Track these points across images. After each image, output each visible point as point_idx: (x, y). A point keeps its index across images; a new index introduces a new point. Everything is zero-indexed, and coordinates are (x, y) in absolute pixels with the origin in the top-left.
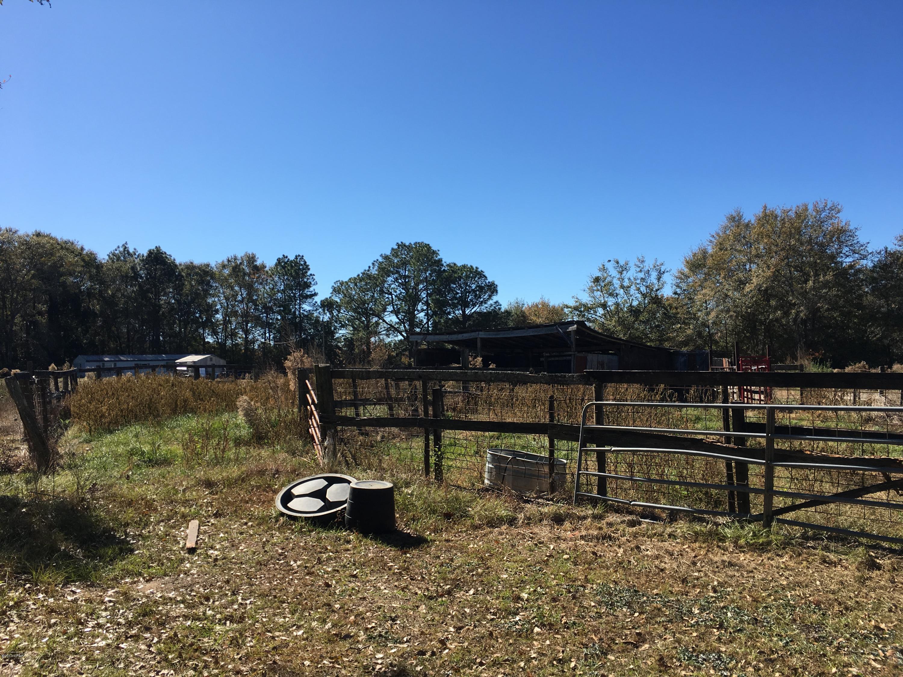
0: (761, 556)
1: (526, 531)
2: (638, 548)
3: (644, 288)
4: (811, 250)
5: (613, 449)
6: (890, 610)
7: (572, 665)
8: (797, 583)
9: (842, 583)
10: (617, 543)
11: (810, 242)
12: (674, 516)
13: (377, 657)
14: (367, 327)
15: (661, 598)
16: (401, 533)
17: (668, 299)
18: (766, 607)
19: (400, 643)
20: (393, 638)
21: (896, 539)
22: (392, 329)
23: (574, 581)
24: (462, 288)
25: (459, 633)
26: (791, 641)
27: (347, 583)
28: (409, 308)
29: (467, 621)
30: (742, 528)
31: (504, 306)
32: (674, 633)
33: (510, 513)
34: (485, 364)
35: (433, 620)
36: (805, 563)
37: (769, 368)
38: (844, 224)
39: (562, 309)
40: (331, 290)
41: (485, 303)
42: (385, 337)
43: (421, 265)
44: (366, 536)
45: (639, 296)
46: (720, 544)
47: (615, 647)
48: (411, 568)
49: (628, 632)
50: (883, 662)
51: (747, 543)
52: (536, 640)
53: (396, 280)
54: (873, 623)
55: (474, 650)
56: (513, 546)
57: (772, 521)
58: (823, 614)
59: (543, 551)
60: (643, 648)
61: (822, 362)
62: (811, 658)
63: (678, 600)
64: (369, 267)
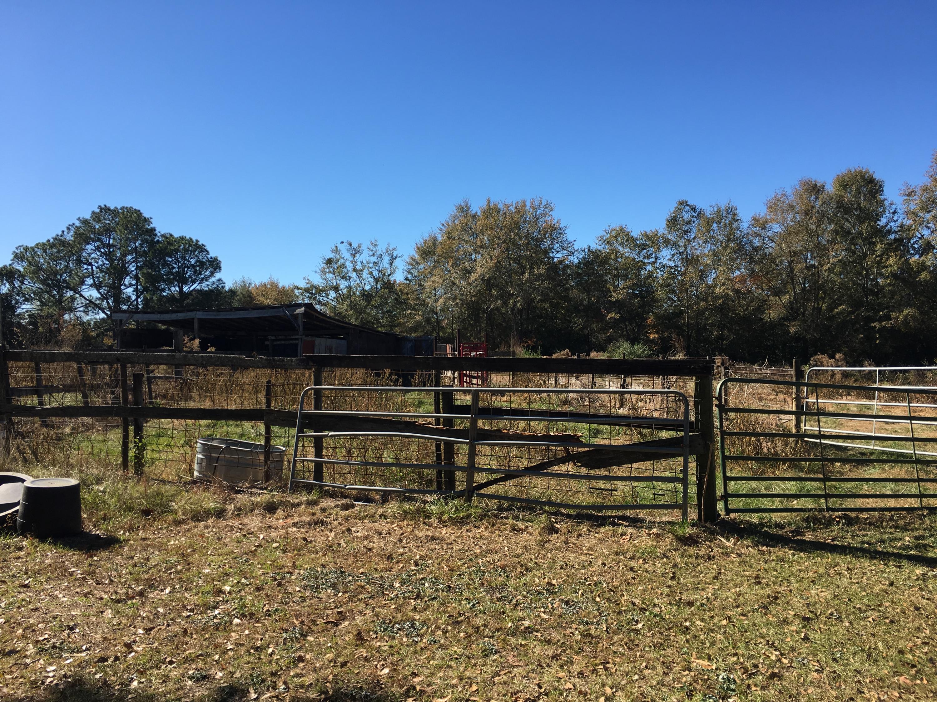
0: (461, 529)
1: (236, 523)
2: (349, 530)
3: (377, 272)
4: (528, 244)
5: (331, 433)
6: (561, 568)
7: (270, 651)
8: (489, 550)
9: (525, 547)
10: (329, 527)
11: (527, 236)
12: (386, 497)
13: (48, 670)
14: (60, 301)
15: (366, 576)
16: (89, 535)
17: (399, 285)
18: (460, 575)
19: (78, 652)
20: (69, 648)
21: (575, 506)
22: (91, 305)
23: (281, 569)
24: (179, 262)
25: (148, 635)
26: (477, 603)
27: (16, 594)
28: (114, 282)
29: (159, 621)
30: (447, 504)
31: (229, 285)
32: (374, 608)
33: (219, 505)
34: (203, 347)
35: (119, 624)
36: (497, 532)
37: (486, 354)
38: (555, 221)
39: (293, 291)
40: (12, 257)
41: (207, 280)
42: (83, 314)
43: (130, 233)
44: (43, 540)
45: (372, 280)
46: (426, 520)
47: (315, 628)
48: (97, 571)
49: (330, 612)
50: (551, 613)
51: (450, 518)
52: (234, 632)
53: (98, 248)
54: (546, 580)
55: (165, 649)
56: (219, 539)
57: (472, 496)
58: (507, 577)
59: (251, 542)
60: (343, 625)
61: (533, 349)
62: (492, 616)
63: (382, 576)
64: (63, 232)
